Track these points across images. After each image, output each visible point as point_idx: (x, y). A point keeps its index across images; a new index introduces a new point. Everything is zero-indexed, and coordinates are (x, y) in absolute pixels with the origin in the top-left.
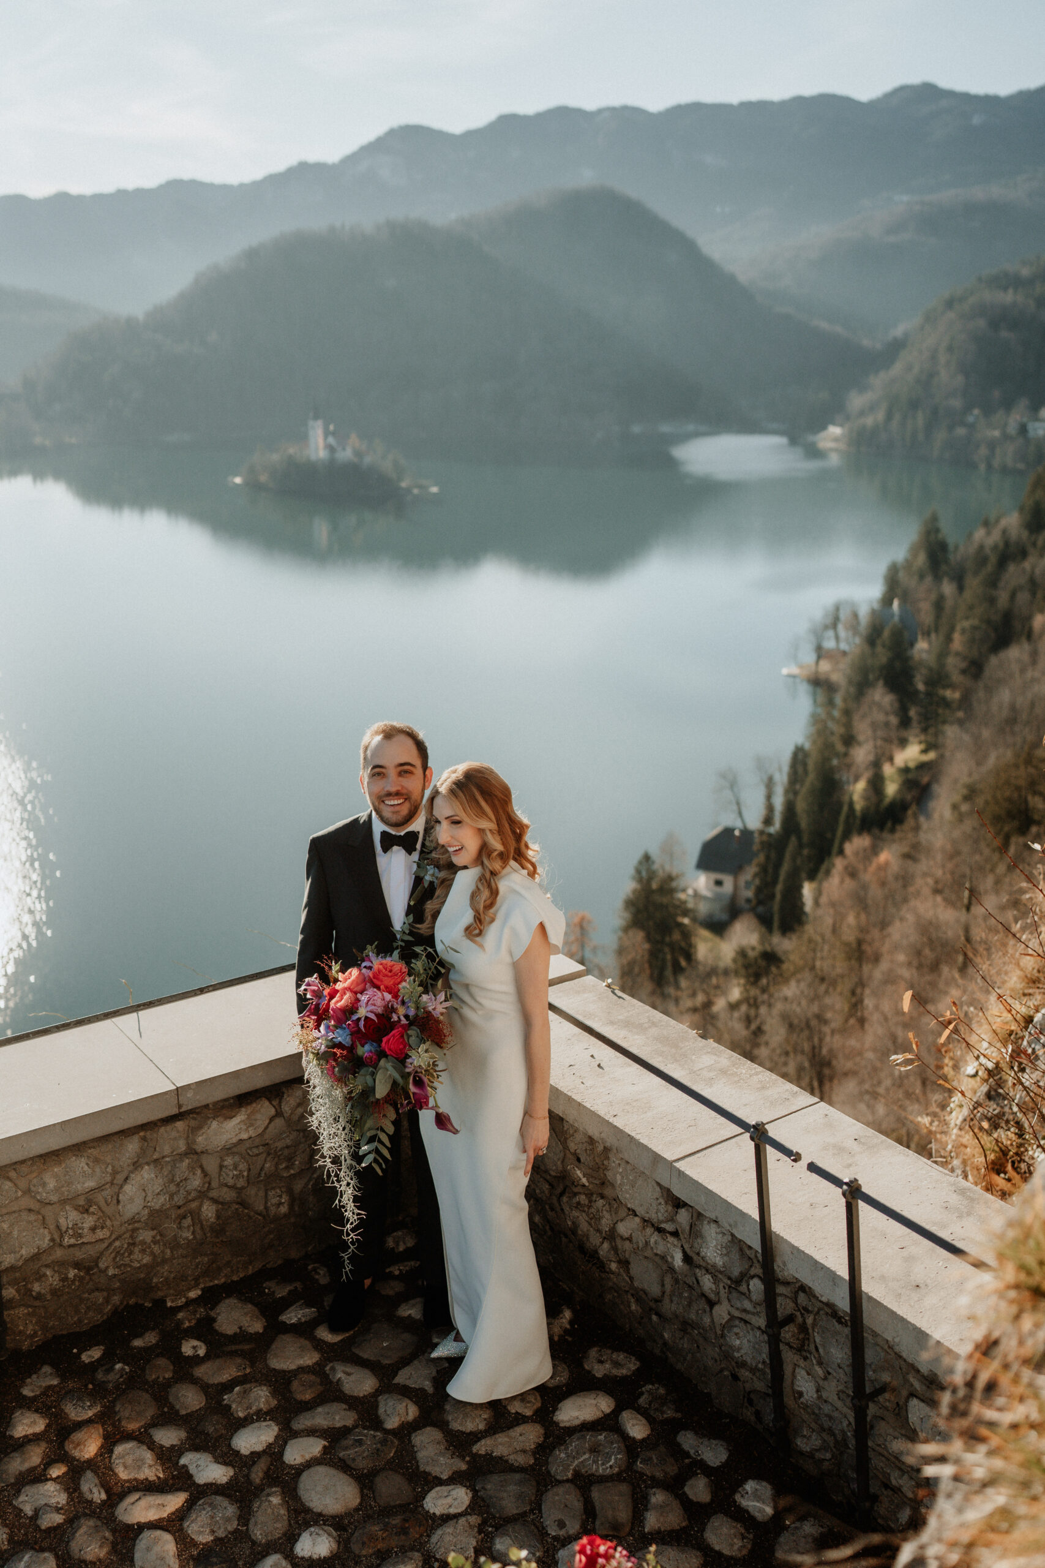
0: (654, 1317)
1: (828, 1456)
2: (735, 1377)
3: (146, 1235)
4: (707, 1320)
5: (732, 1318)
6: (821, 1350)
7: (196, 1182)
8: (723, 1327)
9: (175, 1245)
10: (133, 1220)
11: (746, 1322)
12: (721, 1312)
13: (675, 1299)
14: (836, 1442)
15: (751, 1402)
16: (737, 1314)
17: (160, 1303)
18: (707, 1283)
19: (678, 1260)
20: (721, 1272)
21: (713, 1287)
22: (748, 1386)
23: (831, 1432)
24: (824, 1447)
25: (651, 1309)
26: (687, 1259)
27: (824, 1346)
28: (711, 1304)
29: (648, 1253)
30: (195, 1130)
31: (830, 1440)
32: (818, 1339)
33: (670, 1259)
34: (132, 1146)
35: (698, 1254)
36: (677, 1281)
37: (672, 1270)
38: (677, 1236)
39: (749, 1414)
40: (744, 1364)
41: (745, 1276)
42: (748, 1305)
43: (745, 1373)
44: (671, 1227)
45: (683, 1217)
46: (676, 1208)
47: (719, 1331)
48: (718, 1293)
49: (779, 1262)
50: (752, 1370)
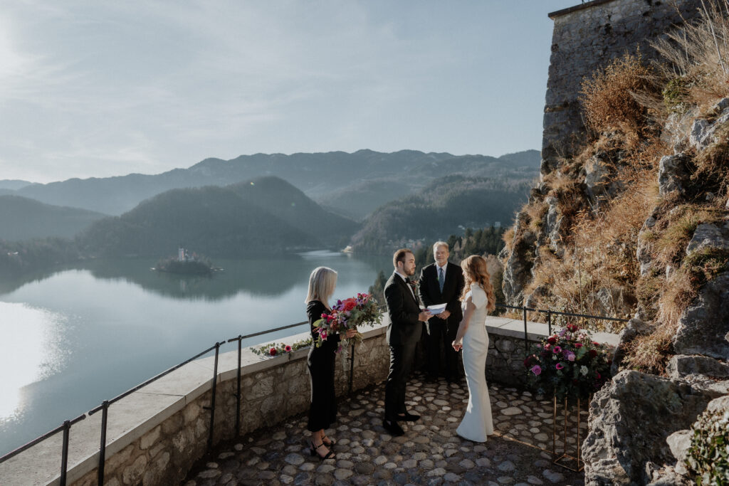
2: (514, 375)
3: (373, 366)
4: (505, 365)
5: (512, 361)
7: (382, 353)
9: (378, 369)
10: (372, 361)
11: (516, 360)
12: (509, 361)
15: (518, 378)
16: (514, 359)
17: (375, 384)
18: (505, 355)
19: (496, 353)
20: (508, 351)
21: (507, 355)
22: (517, 376)
26: (499, 352)
28: (506, 360)
30: (382, 340)
34: (372, 342)
35: (502, 349)
36: (496, 359)
37: (495, 356)
38: (495, 348)
39: (518, 382)
40: (516, 371)
41: (516, 350)
42: (517, 356)
43: (517, 373)
44: (493, 347)
45: (498, 342)
46: (495, 342)
47: (509, 365)
48: (508, 357)
49: (528, 338)
50: (518, 371)
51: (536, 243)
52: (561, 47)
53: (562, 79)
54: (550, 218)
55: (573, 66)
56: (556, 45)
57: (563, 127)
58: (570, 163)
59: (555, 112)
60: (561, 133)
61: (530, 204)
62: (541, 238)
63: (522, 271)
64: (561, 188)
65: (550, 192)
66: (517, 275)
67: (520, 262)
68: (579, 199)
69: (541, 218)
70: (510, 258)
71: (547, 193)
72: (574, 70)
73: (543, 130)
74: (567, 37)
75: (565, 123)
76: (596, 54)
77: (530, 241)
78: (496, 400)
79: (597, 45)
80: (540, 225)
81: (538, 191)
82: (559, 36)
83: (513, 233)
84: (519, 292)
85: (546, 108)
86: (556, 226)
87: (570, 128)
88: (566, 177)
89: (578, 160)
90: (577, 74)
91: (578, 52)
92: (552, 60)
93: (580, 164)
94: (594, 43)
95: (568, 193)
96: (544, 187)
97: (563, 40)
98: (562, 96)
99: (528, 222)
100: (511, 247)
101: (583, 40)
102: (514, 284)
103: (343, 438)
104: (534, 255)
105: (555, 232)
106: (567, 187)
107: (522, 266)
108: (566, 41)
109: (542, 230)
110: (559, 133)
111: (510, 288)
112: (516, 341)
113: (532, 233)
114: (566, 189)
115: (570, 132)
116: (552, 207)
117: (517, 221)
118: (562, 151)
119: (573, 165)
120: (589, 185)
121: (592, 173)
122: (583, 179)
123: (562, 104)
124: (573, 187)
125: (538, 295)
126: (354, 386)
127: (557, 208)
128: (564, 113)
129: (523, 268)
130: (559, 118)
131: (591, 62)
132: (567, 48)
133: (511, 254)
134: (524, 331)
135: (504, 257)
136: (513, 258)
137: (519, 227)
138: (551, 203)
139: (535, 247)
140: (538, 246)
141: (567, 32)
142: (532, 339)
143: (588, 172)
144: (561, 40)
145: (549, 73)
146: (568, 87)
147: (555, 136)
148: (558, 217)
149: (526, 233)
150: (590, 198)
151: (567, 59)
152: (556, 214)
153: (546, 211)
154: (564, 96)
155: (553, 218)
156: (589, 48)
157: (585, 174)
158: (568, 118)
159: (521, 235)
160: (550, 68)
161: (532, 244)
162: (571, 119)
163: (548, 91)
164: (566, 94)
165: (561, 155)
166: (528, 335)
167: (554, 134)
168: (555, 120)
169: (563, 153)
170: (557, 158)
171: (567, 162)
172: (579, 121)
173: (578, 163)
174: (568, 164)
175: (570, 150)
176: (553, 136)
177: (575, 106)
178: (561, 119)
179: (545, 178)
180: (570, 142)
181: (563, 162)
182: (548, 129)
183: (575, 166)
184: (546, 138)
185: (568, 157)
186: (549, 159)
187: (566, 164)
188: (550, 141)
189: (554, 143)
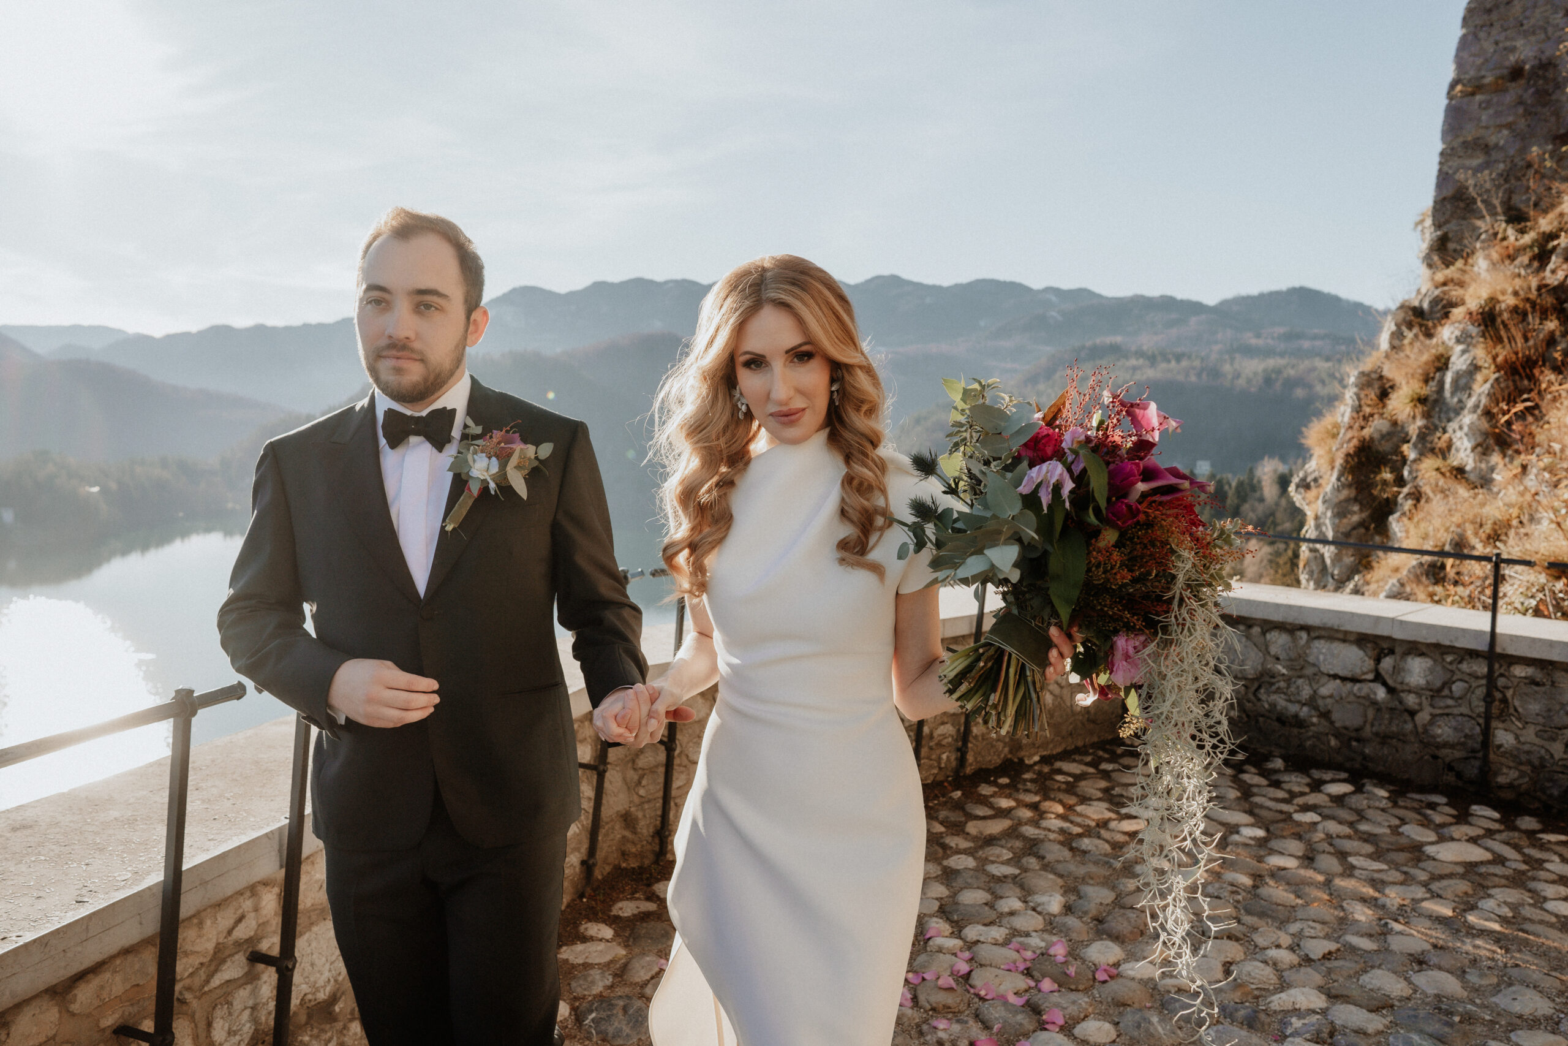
0: (1354, 744)
1: (1527, 779)
2: (1435, 757)
4: (1409, 727)
5: (1433, 716)
6: (1520, 710)
8: (1424, 726)
11: (1447, 715)
12: (1423, 717)
13: (1376, 723)
14: (1533, 767)
15: (1451, 769)
16: (1438, 711)
18: (1411, 700)
19: (1381, 693)
20: (1422, 689)
21: (1417, 701)
22: (1447, 760)
23: (1529, 762)
24: (1521, 776)
25: (1350, 739)
26: (1391, 690)
27: (1522, 707)
28: (1412, 713)
29: (1352, 698)
31: (1527, 769)
32: (1517, 703)
33: (1372, 696)
35: (1402, 683)
36: (1379, 710)
37: (1374, 703)
38: (1378, 678)
39: (1450, 778)
40: (1446, 745)
41: (1447, 684)
42: (1450, 702)
43: (1447, 751)
44: (1371, 676)
45: (1387, 663)
46: (1378, 660)
47: (1420, 730)
48: (1420, 704)
49: (1498, 650)
50: (1452, 746)
51: (1405, 448)
53: (1510, 3)
54: (1455, 382)
57: (1502, 137)
58: (1522, 232)
59: (1478, 98)
60: (1495, 155)
61: (1393, 347)
62: (1422, 436)
63: (1362, 524)
64: (1493, 300)
65: (1458, 313)
66: (1347, 535)
67: (1356, 500)
68: (1552, 325)
69: (1427, 380)
70: (1328, 488)
71: (1446, 315)
73: (1439, 147)
75: (1509, 126)
77: (1386, 447)
78: (1397, 822)
80: (1422, 400)
81: (1418, 312)
83: (1336, 426)
84: (1349, 578)
85: (1452, 87)
86: (1470, 403)
87: (1524, 139)
88: (1511, 268)
89: (1545, 224)
93: (1553, 236)
95: (1515, 310)
96: (1435, 302)
98: (1506, 49)
99: (1384, 395)
100: (1332, 462)
102: (1337, 558)
103: (968, 886)
104: (1400, 482)
105: (1467, 419)
106: (1516, 293)
107: (1361, 510)
109: (1427, 415)
110: (1487, 153)
111: (1324, 568)
112: (1449, 658)
113: (1395, 423)
114: (1510, 301)
115: (1524, 150)
116: (1464, 352)
117: (1349, 395)
118: (1496, 202)
119: (1527, 239)
122: (1561, 274)
123: (1504, 71)
124: (1533, 295)
125: (1418, 581)
126: (970, 758)
127: (1480, 353)
128: (1508, 97)
129: (1364, 515)
130: (1491, 111)
133: (1330, 481)
134: (1487, 628)
135: (1307, 487)
136: (1338, 490)
137: (1358, 409)
138: (1458, 341)
139: (1404, 460)
140: (1412, 455)
142: (1511, 651)
147: (1475, 162)
148: (1479, 377)
149: (1377, 426)
152: (1475, 368)
153: (1442, 363)
154: (1511, 50)
155: (1464, 383)
158: (1521, 110)
159: (1362, 428)
161: (1397, 451)
162: (1527, 114)
163: (1463, 39)
164: (1520, 42)
165: (1493, 214)
166: (1499, 640)
167: (1471, 157)
168: (1479, 120)
169: (1499, 210)
170: (1479, 223)
171: (1511, 232)
172: (1553, 119)
173: (1544, 233)
174: (1512, 238)
175: (1517, 200)
176: (1468, 162)
177: (1544, 78)
178: (1498, 114)
179: (1440, 277)
180: (1518, 179)
181: (1496, 234)
182: (1455, 144)
183: (1534, 241)
184: (1445, 169)
185: (1517, 218)
186: (1452, 226)
187: (1504, 239)
188: (1461, 176)
189: (1471, 182)
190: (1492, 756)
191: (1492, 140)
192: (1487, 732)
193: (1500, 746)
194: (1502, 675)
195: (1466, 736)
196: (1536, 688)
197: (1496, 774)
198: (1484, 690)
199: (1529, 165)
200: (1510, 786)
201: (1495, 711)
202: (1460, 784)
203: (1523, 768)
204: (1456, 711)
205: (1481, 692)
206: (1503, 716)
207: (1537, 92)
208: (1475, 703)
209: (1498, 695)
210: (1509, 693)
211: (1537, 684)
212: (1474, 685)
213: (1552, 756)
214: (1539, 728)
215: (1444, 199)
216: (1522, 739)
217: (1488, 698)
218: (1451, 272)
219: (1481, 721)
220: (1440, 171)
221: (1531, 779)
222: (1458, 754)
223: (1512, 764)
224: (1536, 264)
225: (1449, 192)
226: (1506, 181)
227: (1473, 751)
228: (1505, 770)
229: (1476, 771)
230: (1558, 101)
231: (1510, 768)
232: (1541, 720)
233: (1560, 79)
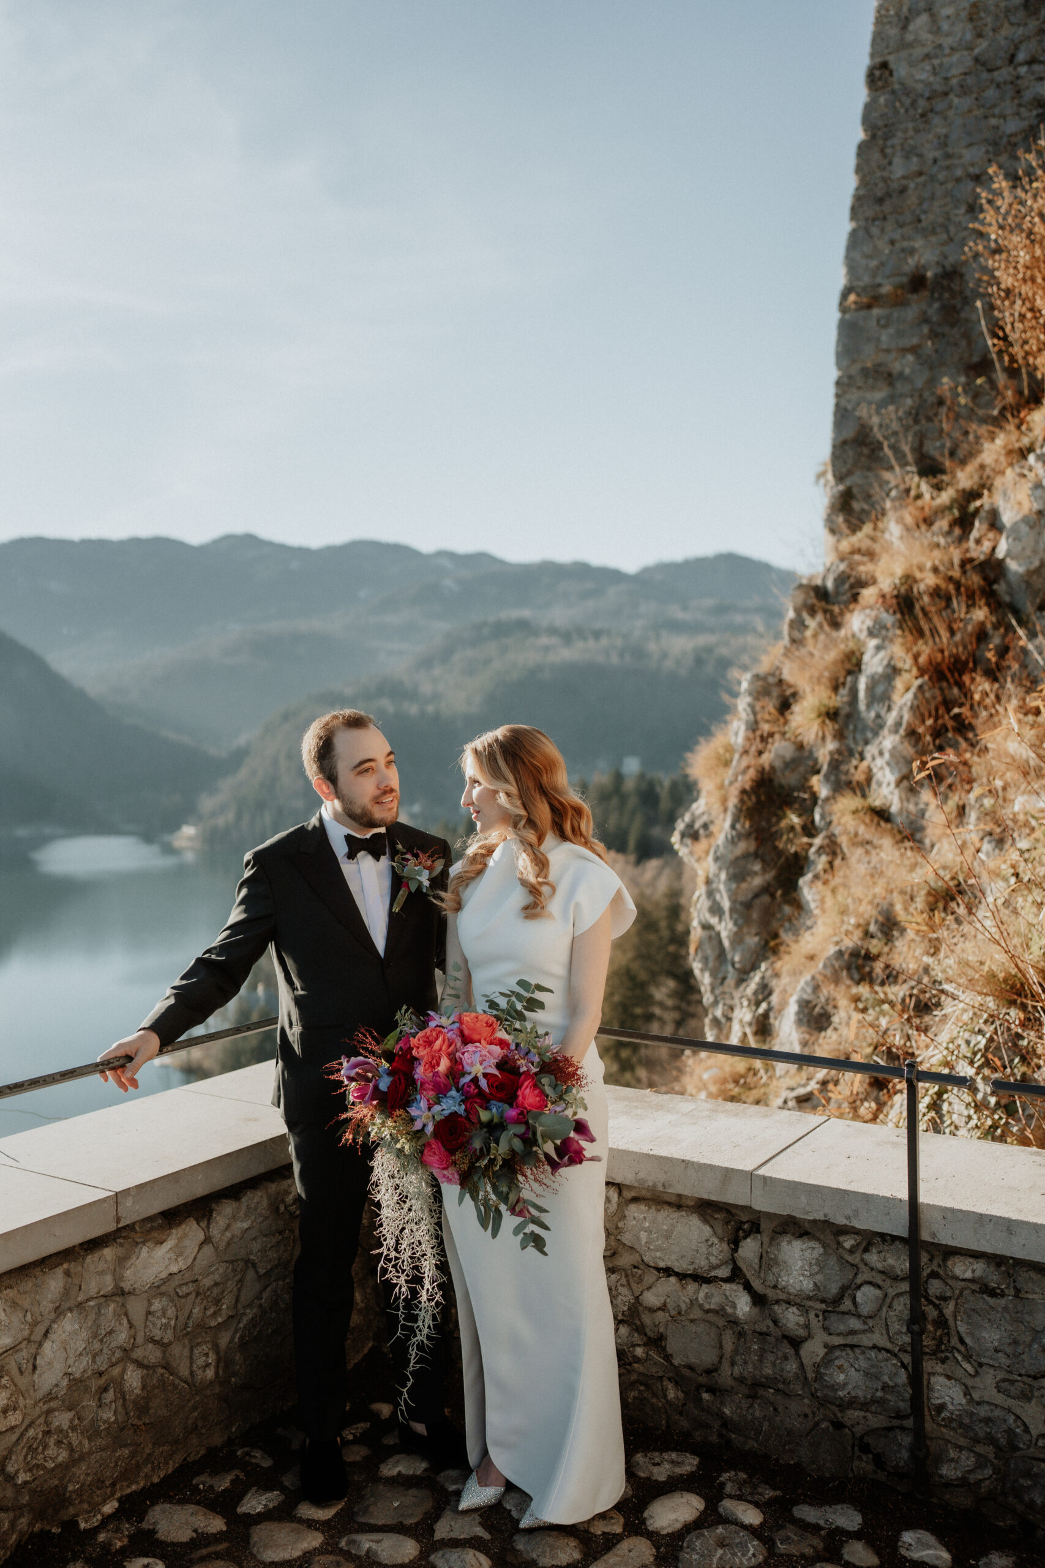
0: (706, 1396)
1: (988, 1472)
2: (838, 1425)
3: (62, 1419)
4: (792, 1367)
5: (830, 1348)
6: (968, 1340)
7: (122, 1337)
8: (817, 1366)
9: (93, 1433)
10: (49, 1397)
11: (852, 1347)
12: (813, 1350)
13: (739, 1359)
14: (998, 1448)
15: (865, 1448)
16: (837, 1341)
17: (71, 1525)
18: (791, 1318)
19: (743, 1305)
20: (809, 1298)
21: (802, 1320)
22: (859, 1430)
23: (991, 1440)
24: (980, 1465)
25: (699, 1387)
26: (758, 1300)
27: (972, 1334)
28: (796, 1343)
29: (696, 1314)
30: (121, 1261)
31: (987, 1451)
32: (962, 1328)
33: (729, 1310)
34: (54, 1283)
35: (775, 1287)
36: (741, 1335)
37: (733, 1322)
38: (736, 1275)
39: (864, 1465)
40: (852, 1403)
41: (848, 1290)
42: (854, 1323)
43: (855, 1414)
44: (724, 1272)
45: (749, 1249)
46: (735, 1243)
47: (811, 1375)
48: (807, 1326)
49: (925, 1236)
50: (864, 1406)
51: (816, 781)
52: (901, 71)
53: (903, 190)
54: (870, 689)
55: (944, 142)
56: (884, 65)
57: (906, 364)
58: (938, 487)
59: (876, 312)
60: (901, 387)
61: (793, 641)
62: (835, 765)
63: (766, 889)
64: (909, 579)
65: (868, 594)
66: (748, 906)
67: (756, 855)
68: (980, 614)
69: (836, 688)
70: (720, 839)
71: (855, 598)
72: (948, 156)
73: (834, 374)
74: (925, 36)
75: (914, 350)
76: (1028, 95)
77: (791, 779)
79: (1031, 62)
80: (832, 715)
81: (821, 593)
82: (893, 32)
83: (730, 749)
84: (754, 967)
85: (844, 296)
86: (891, 718)
87: (933, 366)
88: (927, 536)
89: (965, 478)
90: (959, 172)
91: (964, 90)
92: (868, 121)
93: (974, 494)
94: (1021, 56)
95: (936, 593)
96: (841, 579)
97: (910, 45)
98: (903, 250)
99: (785, 706)
100: (724, 800)
101: (983, 45)
102: (737, 939)
104: (810, 830)
105: (889, 741)
106: (935, 570)
107: (764, 870)
108: (918, 52)
109: (840, 735)
110: (891, 384)
111: (721, 954)
112: (848, 1242)
113: (800, 747)
114: (929, 580)
115: (932, 382)
116: (878, 648)
117: (743, 704)
118: (906, 448)
119: (946, 497)
120: (1014, 566)
121: (1025, 520)
122: (987, 545)
123: (905, 280)
124: (956, 573)
125: (837, 981)
127: (898, 651)
128: (911, 313)
129: (770, 876)
130: (891, 330)
131: (1012, 126)
132: (923, 76)
133: (723, 827)
134: (904, 1194)
135: (695, 837)
136: (732, 842)
137: (753, 726)
138: (871, 633)
139: (814, 798)
140: (823, 792)
141: (923, 19)
142: (946, 1236)
143: (1008, 517)
144: (903, 45)
145: (859, 169)
146: (927, 220)
147: (879, 395)
148: (899, 683)
149: (778, 750)
150: (1017, 612)
151: (923, 115)
152: (893, 671)
153: (852, 664)
154: (912, 251)
155: (881, 691)
156: (1004, 74)
157: (994, 523)
158: (926, 329)
159: (760, 753)
160: (863, 150)
161: (805, 786)
162: (934, 335)
163: (853, 234)
164: (918, 243)
165: (904, 464)
166: (924, 1216)
167: (873, 388)
168: (878, 340)
169: (910, 458)
170: (887, 475)
171: (925, 488)
172: (964, 343)
173: (964, 491)
174: (927, 496)
175: (932, 448)
176: (869, 395)
177: (950, 289)
178: (900, 334)
179: (845, 545)
180: (929, 419)
181: (908, 491)
182: (854, 370)
183: (954, 501)
184: (843, 403)
185: (930, 469)
186: (856, 479)
187: (919, 496)
188: (863, 411)
189: (875, 420)
190: (929, 1425)
191: (896, 367)
192: (917, 1379)
193: (941, 1408)
194: (934, 1275)
195: (885, 1387)
196: (992, 1301)
197: (939, 1460)
198: (905, 1300)
199: (941, 402)
200: (963, 1482)
201: (927, 1342)
202: (882, 1476)
203: (979, 1449)
204: (866, 1340)
205: (902, 1306)
206: (941, 1352)
207: (944, 307)
208: (895, 1327)
209: (932, 1313)
210: (949, 1309)
211: (993, 1293)
212: (892, 1292)
213: (1026, 1429)
214: (1001, 1375)
215: (844, 443)
216: (976, 1396)
217: (916, 1319)
218: (859, 538)
219: (907, 1359)
220: (837, 405)
221: (996, 1470)
222: (876, 1421)
223: (962, 1442)
224: (957, 531)
225: (849, 433)
226: (916, 421)
227: (899, 1416)
228: (953, 1454)
229: (905, 1454)
230: (967, 320)
231: (961, 1448)
232: (1003, 1360)
233: (968, 293)
